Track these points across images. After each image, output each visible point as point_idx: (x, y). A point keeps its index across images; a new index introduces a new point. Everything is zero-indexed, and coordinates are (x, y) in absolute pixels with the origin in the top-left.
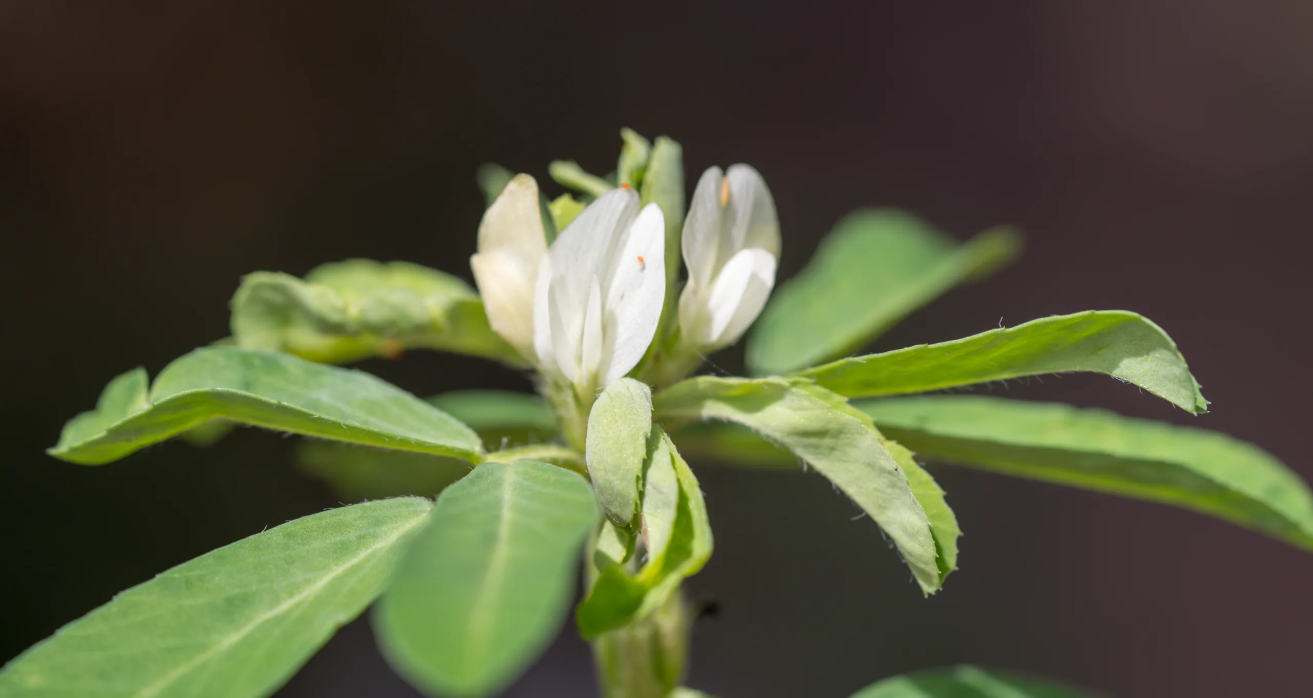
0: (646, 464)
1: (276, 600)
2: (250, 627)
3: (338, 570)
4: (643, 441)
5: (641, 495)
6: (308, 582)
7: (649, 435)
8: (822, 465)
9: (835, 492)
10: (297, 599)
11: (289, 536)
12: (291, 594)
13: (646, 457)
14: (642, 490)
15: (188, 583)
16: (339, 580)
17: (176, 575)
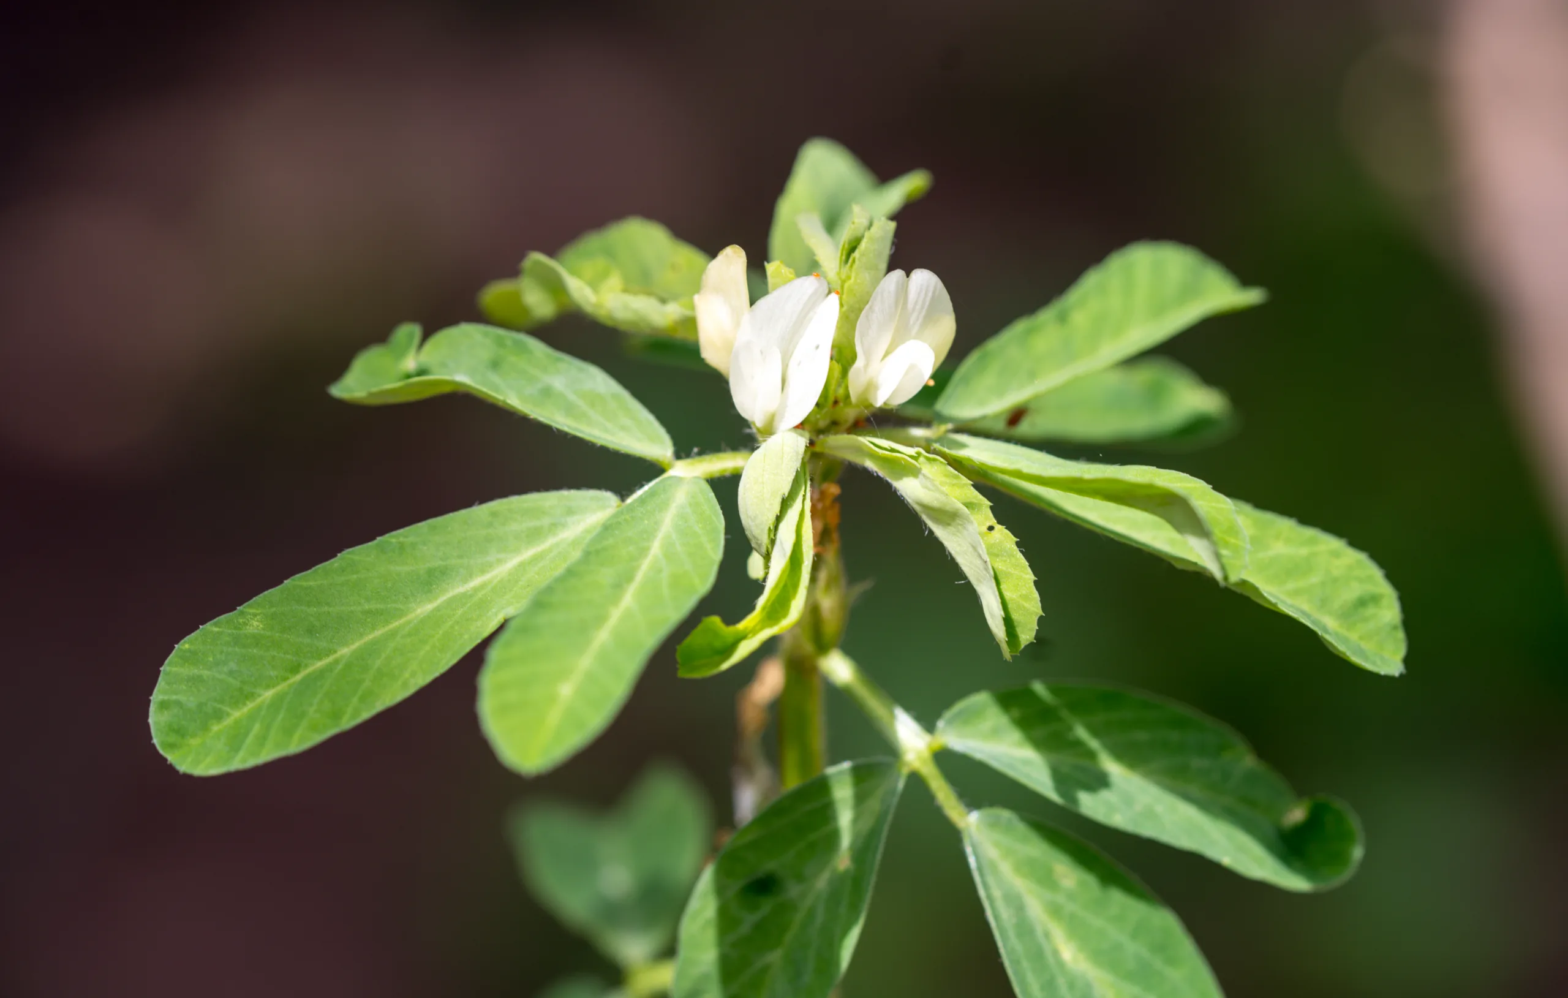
0: (779, 519)
1: (470, 576)
2: (439, 601)
3: (528, 554)
4: (780, 500)
5: (773, 542)
6: (500, 561)
7: (786, 495)
8: (940, 532)
9: (947, 556)
10: (487, 577)
11: (494, 514)
12: (483, 571)
13: (779, 514)
14: (774, 538)
15: (402, 547)
16: (522, 566)
17: (394, 540)
